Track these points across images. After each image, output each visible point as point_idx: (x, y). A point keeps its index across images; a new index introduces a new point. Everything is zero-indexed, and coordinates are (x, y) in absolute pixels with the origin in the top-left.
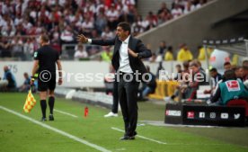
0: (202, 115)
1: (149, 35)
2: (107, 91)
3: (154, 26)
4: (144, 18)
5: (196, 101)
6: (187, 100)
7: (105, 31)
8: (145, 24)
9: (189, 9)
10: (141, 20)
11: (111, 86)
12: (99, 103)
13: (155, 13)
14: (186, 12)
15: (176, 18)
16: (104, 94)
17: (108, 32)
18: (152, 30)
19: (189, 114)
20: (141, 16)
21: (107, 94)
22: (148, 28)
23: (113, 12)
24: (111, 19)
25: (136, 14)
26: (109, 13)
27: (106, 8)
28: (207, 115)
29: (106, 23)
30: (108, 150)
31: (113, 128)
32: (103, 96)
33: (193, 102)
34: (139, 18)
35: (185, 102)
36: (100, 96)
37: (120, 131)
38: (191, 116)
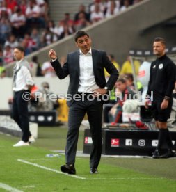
0: (128, 142)
1: (63, 43)
3: (69, 34)
4: (56, 23)
5: (121, 125)
6: (110, 124)
8: (58, 30)
9: (112, 13)
10: (54, 27)
13: (72, 17)
14: (108, 16)
16: (9, 118)
17: (13, 42)
18: (67, 38)
19: (114, 141)
20: (53, 22)
22: (62, 36)
25: (47, 19)
27: (9, 11)
28: (135, 142)
30: (13, 187)
31: (19, 160)
32: (7, 121)
33: (118, 126)
34: (50, 24)
35: (108, 126)
36: (3, 121)
37: (27, 165)
38: (115, 144)
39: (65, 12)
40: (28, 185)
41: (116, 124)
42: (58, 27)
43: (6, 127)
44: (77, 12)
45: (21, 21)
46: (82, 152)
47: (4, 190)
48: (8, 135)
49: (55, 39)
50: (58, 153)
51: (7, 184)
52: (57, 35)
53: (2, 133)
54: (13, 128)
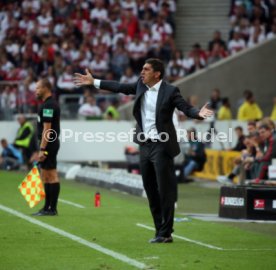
1: (194, 80)
2: (130, 167)
3: (201, 67)
4: (186, 54)
5: (268, 182)
6: (253, 181)
7: (125, 74)
8: (188, 63)
9: (256, 41)
10: (182, 58)
11: (136, 160)
12: (118, 186)
13: (204, 46)
14: (251, 44)
15: (235, 54)
16: (125, 172)
18: (199, 72)
19: (257, 202)
21: (130, 171)
22: (192, 70)
23: (137, 44)
24: (136, 56)
25: (173, 48)
26: (132, 47)
29: (127, 61)
30: (132, 258)
31: (139, 225)
32: (124, 176)
33: (263, 184)
34: (178, 55)
35: (250, 184)
36: (118, 176)
37: (149, 230)
38: (259, 206)
40: (151, 256)
41: (261, 181)
42: (187, 59)
46: (217, 215)
47: (121, 261)
48: (125, 193)
50: (187, 216)
51: (124, 254)
52: (186, 70)
53: (116, 191)
54: (130, 185)
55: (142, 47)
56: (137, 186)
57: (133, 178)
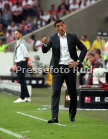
0: (97, 99)
1: (50, 27)
3: (54, 20)
4: (45, 12)
5: (92, 86)
6: (84, 86)
7: (10, 25)
8: (46, 17)
9: (85, 4)
10: (43, 15)
12: (6, 90)
13: (56, 8)
14: (82, 7)
16: (10, 82)
17: (14, 26)
18: (53, 23)
19: (87, 98)
20: (42, 11)
21: (13, 81)
22: (48, 22)
25: (38, 9)
27: (11, 3)
30: (14, 132)
31: (18, 112)
32: (10, 84)
33: (90, 87)
34: (40, 13)
35: (82, 88)
36: (7, 84)
37: (24, 116)
38: (88, 100)
39: (51, 4)
40: (25, 130)
41: (88, 86)
42: (46, 15)
43: (8, 88)
44: (59, 4)
45: (19, 11)
46: (64, 106)
47: (8, 134)
48: (10, 94)
49: (44, 23)
50: (46, 107)
51: (9, 130)
52: (45, 21)
53: (5, 93)
54: (13, 89)
55: (20, 9)
56: (17, 90)
57: (15, 85)
